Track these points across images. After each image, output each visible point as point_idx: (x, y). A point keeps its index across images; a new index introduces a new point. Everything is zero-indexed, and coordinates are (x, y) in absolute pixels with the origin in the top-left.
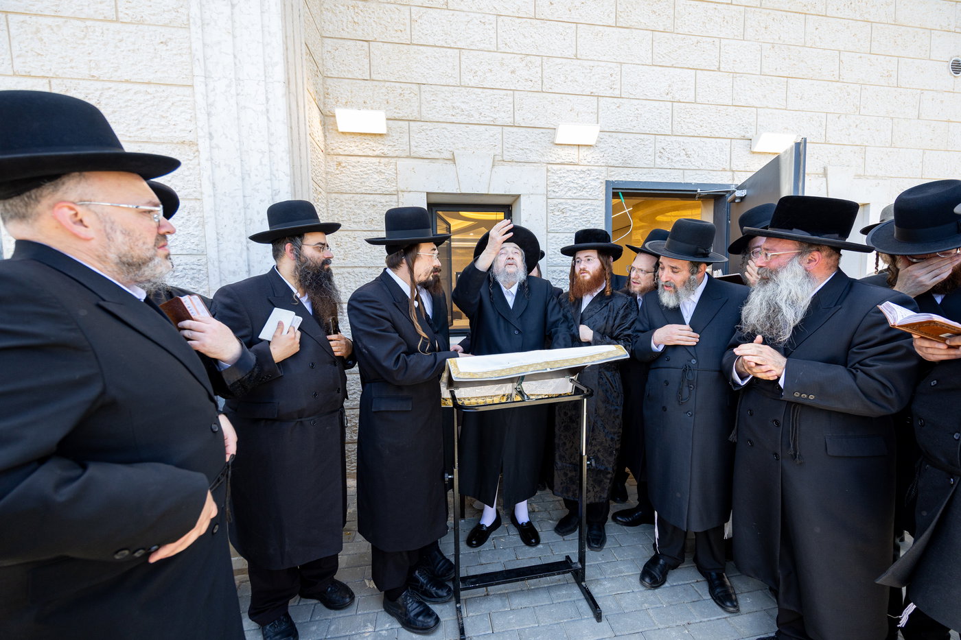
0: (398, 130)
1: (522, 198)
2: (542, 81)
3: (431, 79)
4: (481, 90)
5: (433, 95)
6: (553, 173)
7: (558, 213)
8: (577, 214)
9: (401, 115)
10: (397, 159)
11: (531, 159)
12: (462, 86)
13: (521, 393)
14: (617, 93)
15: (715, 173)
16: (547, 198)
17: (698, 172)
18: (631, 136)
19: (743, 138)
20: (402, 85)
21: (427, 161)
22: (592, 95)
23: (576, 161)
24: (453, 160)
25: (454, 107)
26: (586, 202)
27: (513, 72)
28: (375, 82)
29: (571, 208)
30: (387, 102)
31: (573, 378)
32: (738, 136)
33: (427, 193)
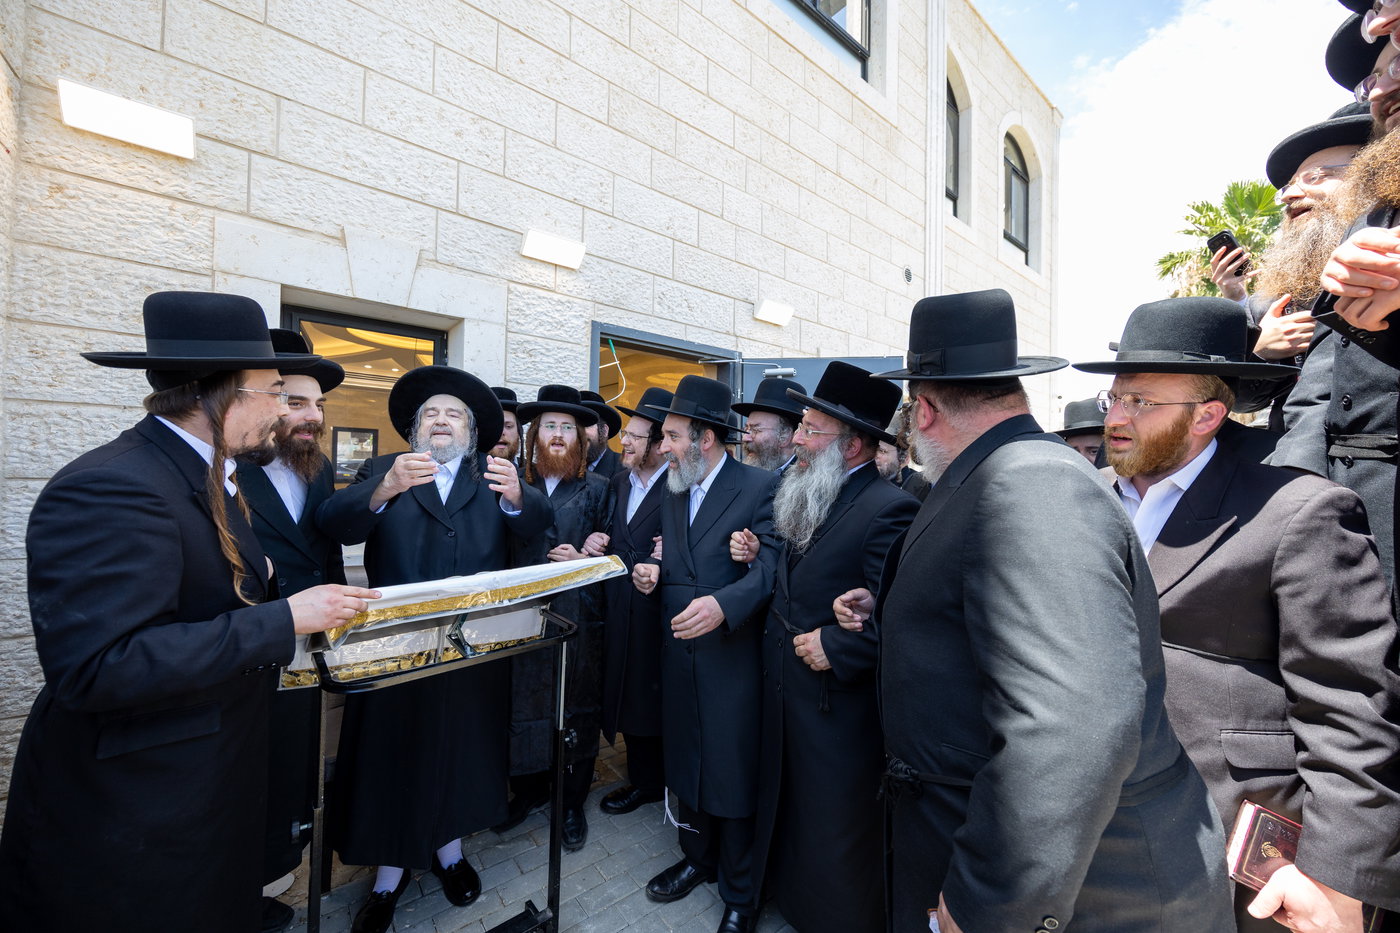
0: (223, 160)
1: (467, 325)
2: (505, 162)
3: (303, 95)
4: (402, 143)
5: (305, 122)
6: (517, 296)
7: (523, 356)
8: (552, 361)
9: (232, 137)
10: (216, 212)
11: (483, 269)
12: (366, 127)
13: (459, 643)
14: (608, 209)
15: (718, 335)
16: (508, 331)
17: (701, 330)
18: (626, 269)
19: (746, 301)
20: (238, 86)
21: (286, 230)
22: (574, 201)
23: (551, 285)
24: (342, 240)
25: (348, 155)
26: (565, 345)
27: (458, 134)
28: (172, 62)
29: (543, 351)
30: (201, 106)
31: (544, 607)
32: (741, 298)
33: (284, 287)
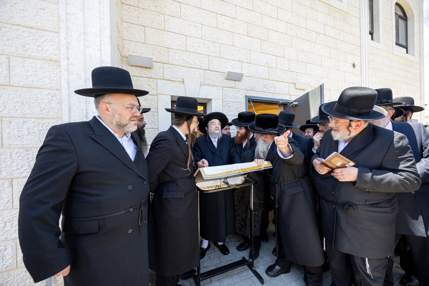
0: (158, 67)
1: (213, 101)
2: (220, 53)
3: (173, 46)
4: (195, 54)
5: (174, 53)
6: (225, 91)
7: (227, 108)
8: (235, 108)
9: (159, 60)
10: (157, 80)
11: (216, 84)
12: (187, 51)
14: (249, 61)
15: (284, 95)
16: (223, 101)
17: (279, 95)
18: (255, 79)
19: (293, 83)
20: (160, 47)
21: (171, 81)
22: (239, 61)
23: (234, 87)
24: (183, 82)
25: (183, 60)
26: (238, 104)
27: (208, 48)
28: (147, 45)
29: (232, 106)
30: (153, 54)
32: (291, 82)
33: (171, 96)
